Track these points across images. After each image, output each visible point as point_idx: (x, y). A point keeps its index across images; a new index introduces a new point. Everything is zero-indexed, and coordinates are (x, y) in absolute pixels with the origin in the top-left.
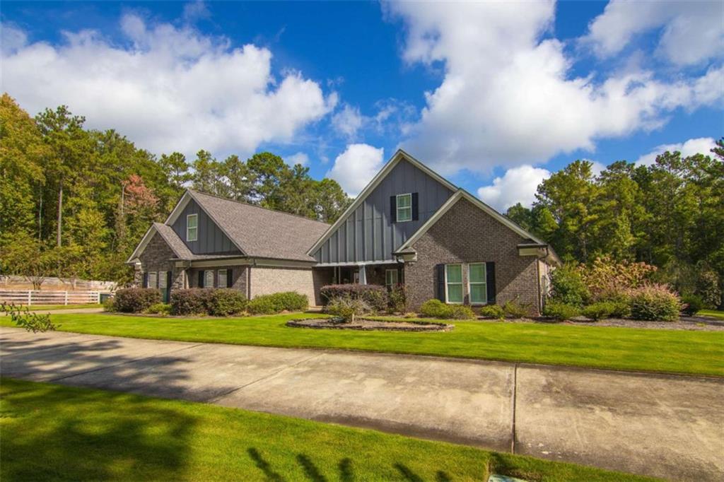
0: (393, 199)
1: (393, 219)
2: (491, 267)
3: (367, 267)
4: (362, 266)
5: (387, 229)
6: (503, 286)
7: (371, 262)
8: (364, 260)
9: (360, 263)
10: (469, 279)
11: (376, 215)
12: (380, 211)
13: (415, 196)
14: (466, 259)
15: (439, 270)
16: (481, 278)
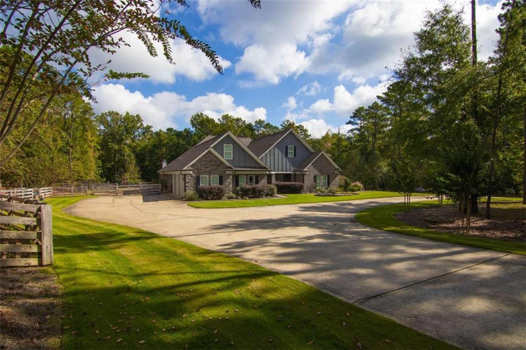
0: (287, 147)
1: (287, 155)
2: (329, 176)
3: (276, 174)
4: (273, 174)
5: (284, 159)
6: (331, 182)
7: (277, 172)
8: (274, 171)
9: (273, 173)
10: (322, 180)
11: (280, 153)
12: (282, 152)
13: (295, 147)
14: (322, 174)
15: (315, 178)
16: (325, 179)
